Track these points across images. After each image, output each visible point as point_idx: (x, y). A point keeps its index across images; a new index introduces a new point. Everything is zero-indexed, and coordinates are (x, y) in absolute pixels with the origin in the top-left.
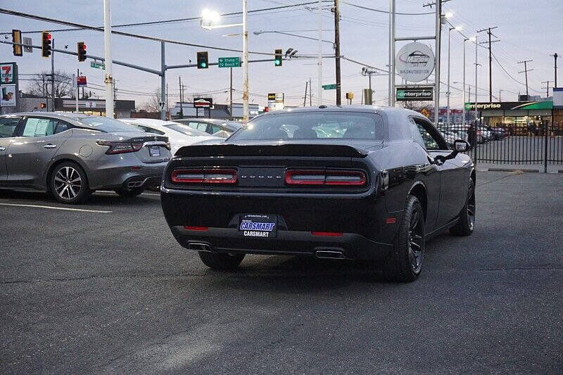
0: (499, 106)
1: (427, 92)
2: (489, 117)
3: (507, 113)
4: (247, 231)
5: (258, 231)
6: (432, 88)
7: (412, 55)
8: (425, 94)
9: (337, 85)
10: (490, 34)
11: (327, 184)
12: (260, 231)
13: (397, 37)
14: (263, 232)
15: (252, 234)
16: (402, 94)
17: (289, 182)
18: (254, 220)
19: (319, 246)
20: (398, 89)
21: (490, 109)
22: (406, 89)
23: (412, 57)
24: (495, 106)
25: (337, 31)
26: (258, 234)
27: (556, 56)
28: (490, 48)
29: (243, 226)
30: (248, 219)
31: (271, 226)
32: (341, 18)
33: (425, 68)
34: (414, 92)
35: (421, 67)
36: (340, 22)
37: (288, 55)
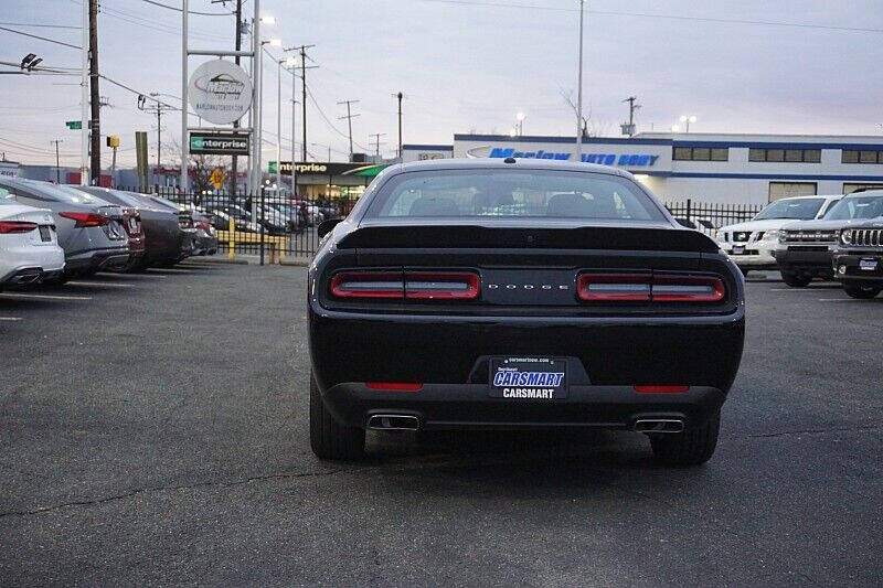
0: (323, 169)
1: (240, 142)
2: (306, 185)
3: (335, 180)
4: (510, 388)
5: (531, 388)
6: (248, 136)
7: (216, 80)
8: (237, 145)
9: (93, 122)
10: (303, 55)
11: (655, 299)
12: (537, 388)
13: (191, 48)
14: (541, 388)
15: (519, 394)
16: (199, 143)
17: (584, 295)
18: (522, 368)
19: (639, 411)
20: (192, 134)
21: (310, 173)
22: (206, 136)
23: (216, 83)
24: (317, 168)
25: (93, 30)
26: (531, 394)
27: (400, 96)
28: (304, 78)
29: (499, 380)
30: (511, 365)
31: (556, 379)
32: (101, 9)
33: (239, 103)
34: (218, 141)
35: (229, 101)
36: (98, 15)
37: (26, 65)
